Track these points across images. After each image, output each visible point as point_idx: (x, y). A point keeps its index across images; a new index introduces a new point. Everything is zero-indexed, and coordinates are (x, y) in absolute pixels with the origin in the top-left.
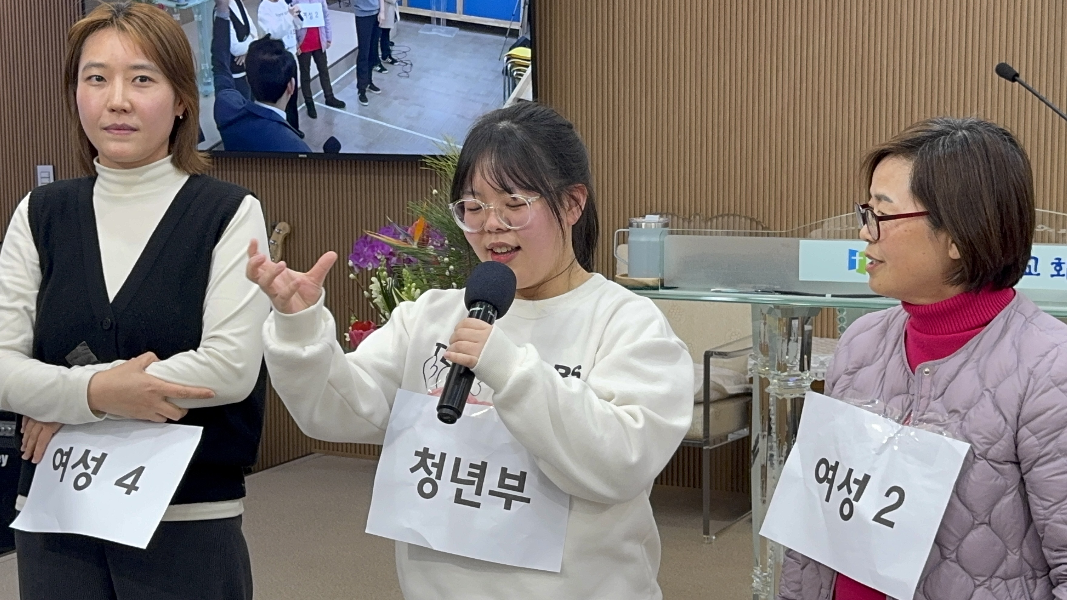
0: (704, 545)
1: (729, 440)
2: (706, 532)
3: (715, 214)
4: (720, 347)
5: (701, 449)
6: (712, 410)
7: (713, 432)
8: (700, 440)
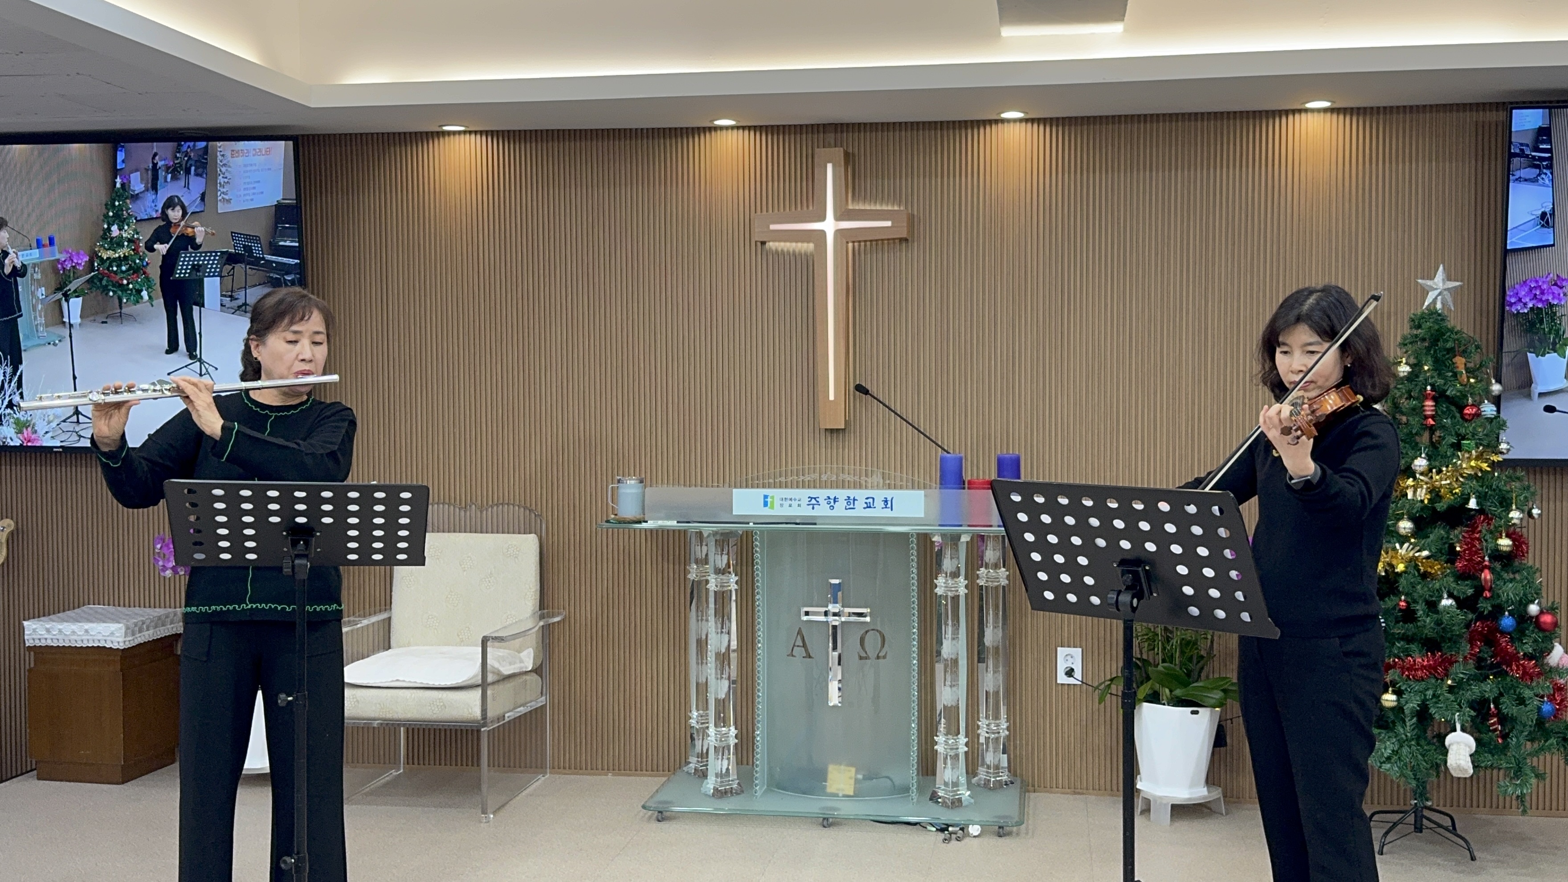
0: (482, 825)
1: (507, 720)
2: (484, 812)
3: (490, 503)
4: (497, 631)
5: (479, 731)
6: (489, 692)
7: (490, 714)
8: (477, 722)
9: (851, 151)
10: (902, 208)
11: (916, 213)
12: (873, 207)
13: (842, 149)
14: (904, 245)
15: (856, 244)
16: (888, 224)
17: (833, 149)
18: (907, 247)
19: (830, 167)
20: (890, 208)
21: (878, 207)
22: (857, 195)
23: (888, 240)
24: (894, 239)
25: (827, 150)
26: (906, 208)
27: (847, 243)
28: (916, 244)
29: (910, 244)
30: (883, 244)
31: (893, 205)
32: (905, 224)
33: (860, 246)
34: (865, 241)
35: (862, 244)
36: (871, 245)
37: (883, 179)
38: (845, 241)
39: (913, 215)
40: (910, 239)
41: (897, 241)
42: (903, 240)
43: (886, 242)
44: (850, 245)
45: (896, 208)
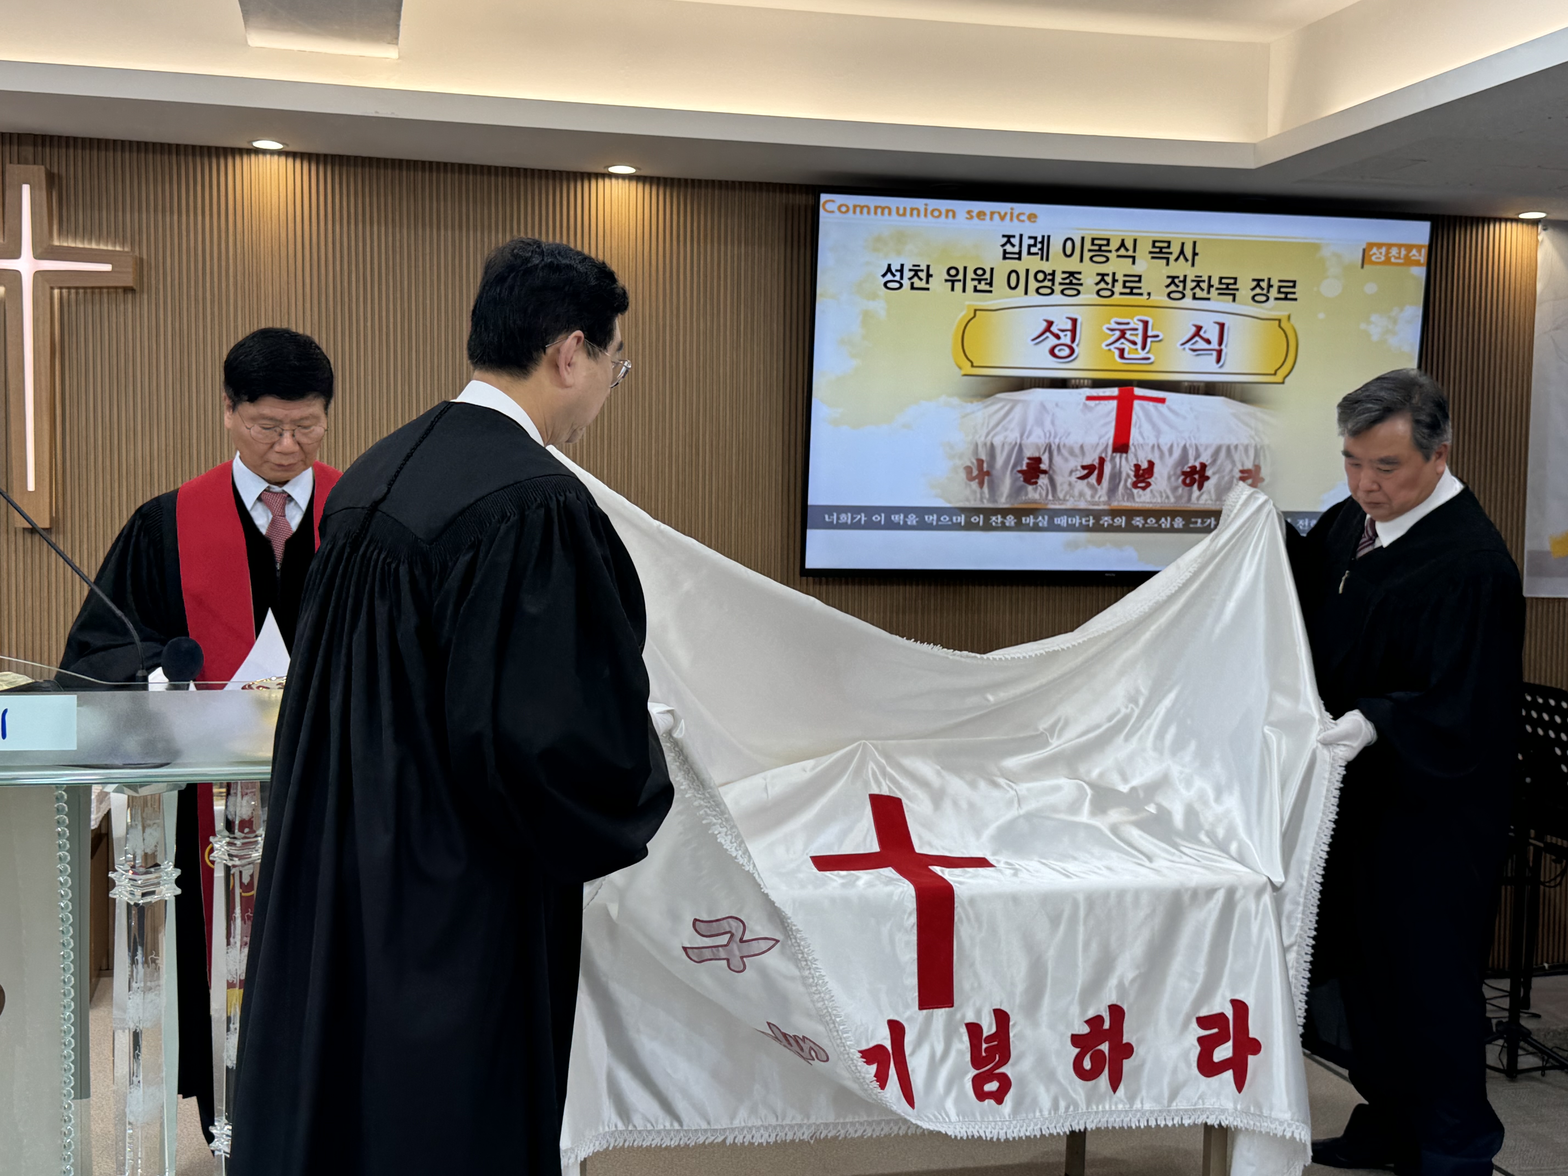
9: (56, 171)
10: (126, 249)
11: (145, 257)
12: (87, 246)
13: (43, 168)
14: (130, 296)
15: (65, 291)
16: (108, 267)
17: (31, 167)
18: (134, 299)
19: (26, 189)
20: (110, 248)
21: (94, 246)
22: (65, 227)
23: (108, 288)
24: (116, 288)
25: (22, 166)
26: (133, 249)
27: (52, 288)
28: (145, 296)
29: (138, 296)
30: (101, 293)
31: (114, 244)
32: (131, 270)
33: (69, 294)
34: (77, 288)
35: (73, 291)
36: (85, 293)
37: (100, 210)
38: (47, 287)
39: (141, 260)
40: (137, 289)
41: (120, 291)
42: (128, 290)
43: (105, 291)
44: (56, 292)
45: (118, 248)
